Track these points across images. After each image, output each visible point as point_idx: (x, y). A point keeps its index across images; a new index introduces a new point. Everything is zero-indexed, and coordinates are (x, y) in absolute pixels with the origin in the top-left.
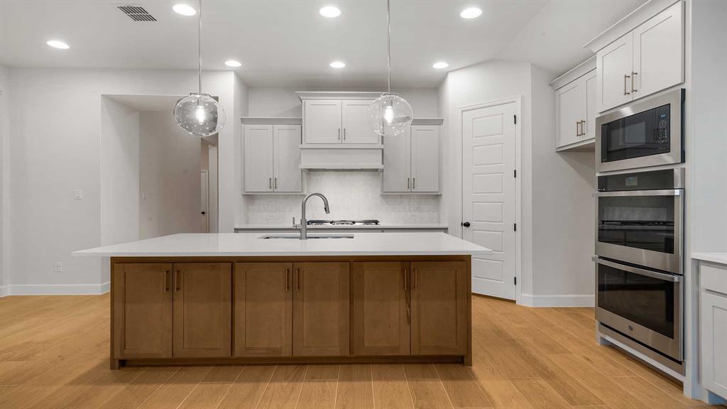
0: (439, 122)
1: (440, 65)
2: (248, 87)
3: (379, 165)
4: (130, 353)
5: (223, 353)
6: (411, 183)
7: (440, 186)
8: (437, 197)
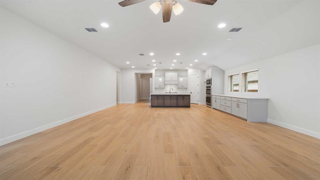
0: (187, 76)
1: (187, 68)
2: (156, 70)
3: (177, 83)
4: (153, 105)
5: (163, 105)
6: (182, 86)
7: (187, 87)
8: (187, 88)
